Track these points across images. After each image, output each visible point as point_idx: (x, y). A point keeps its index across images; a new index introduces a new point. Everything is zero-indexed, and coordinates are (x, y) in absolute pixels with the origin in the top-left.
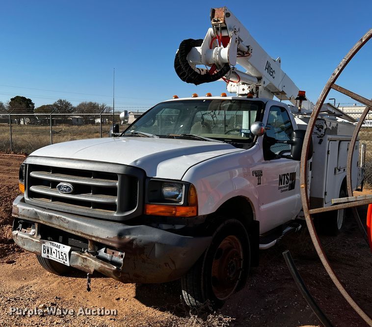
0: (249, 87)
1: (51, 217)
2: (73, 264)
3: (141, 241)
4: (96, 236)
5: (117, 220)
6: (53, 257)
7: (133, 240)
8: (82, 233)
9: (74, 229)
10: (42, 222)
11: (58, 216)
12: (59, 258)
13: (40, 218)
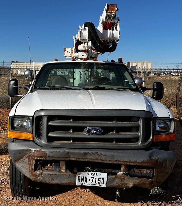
0: (87, 54)
1: (86, 154)
2: (110, 185)
3: (161, 160)
4: (133, 161)
5: (141, 148)
6: (89, 183)
7: (158, 159)
8: (119, 161)
9: (111, 160)
10: (73, 159)
11: (94, 152)
12: (96, 183)
13: (71, 156)
